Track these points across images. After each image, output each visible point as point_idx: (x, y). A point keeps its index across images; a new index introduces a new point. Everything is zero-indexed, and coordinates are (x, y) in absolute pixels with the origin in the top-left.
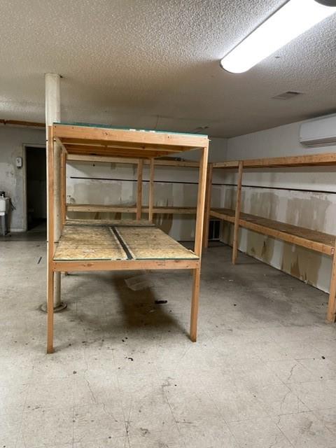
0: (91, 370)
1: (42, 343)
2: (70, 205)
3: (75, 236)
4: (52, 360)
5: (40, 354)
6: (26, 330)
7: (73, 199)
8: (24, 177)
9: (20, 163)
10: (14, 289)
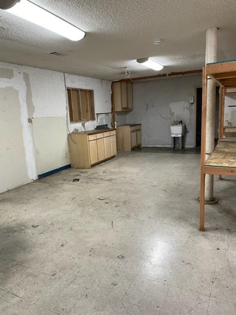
0: (231, 251)
1: (197, 223)
2: (228, 127)
3: (225, 150)
4: (203, 236)
5: (195, 229)
6: (188, 212)
7: (230, 123)
8: (195, 110)
9: (193, 100)
10: (183, 184)
